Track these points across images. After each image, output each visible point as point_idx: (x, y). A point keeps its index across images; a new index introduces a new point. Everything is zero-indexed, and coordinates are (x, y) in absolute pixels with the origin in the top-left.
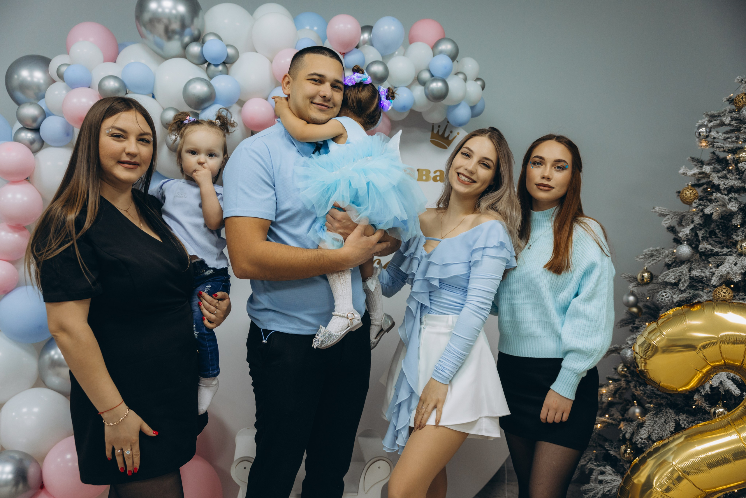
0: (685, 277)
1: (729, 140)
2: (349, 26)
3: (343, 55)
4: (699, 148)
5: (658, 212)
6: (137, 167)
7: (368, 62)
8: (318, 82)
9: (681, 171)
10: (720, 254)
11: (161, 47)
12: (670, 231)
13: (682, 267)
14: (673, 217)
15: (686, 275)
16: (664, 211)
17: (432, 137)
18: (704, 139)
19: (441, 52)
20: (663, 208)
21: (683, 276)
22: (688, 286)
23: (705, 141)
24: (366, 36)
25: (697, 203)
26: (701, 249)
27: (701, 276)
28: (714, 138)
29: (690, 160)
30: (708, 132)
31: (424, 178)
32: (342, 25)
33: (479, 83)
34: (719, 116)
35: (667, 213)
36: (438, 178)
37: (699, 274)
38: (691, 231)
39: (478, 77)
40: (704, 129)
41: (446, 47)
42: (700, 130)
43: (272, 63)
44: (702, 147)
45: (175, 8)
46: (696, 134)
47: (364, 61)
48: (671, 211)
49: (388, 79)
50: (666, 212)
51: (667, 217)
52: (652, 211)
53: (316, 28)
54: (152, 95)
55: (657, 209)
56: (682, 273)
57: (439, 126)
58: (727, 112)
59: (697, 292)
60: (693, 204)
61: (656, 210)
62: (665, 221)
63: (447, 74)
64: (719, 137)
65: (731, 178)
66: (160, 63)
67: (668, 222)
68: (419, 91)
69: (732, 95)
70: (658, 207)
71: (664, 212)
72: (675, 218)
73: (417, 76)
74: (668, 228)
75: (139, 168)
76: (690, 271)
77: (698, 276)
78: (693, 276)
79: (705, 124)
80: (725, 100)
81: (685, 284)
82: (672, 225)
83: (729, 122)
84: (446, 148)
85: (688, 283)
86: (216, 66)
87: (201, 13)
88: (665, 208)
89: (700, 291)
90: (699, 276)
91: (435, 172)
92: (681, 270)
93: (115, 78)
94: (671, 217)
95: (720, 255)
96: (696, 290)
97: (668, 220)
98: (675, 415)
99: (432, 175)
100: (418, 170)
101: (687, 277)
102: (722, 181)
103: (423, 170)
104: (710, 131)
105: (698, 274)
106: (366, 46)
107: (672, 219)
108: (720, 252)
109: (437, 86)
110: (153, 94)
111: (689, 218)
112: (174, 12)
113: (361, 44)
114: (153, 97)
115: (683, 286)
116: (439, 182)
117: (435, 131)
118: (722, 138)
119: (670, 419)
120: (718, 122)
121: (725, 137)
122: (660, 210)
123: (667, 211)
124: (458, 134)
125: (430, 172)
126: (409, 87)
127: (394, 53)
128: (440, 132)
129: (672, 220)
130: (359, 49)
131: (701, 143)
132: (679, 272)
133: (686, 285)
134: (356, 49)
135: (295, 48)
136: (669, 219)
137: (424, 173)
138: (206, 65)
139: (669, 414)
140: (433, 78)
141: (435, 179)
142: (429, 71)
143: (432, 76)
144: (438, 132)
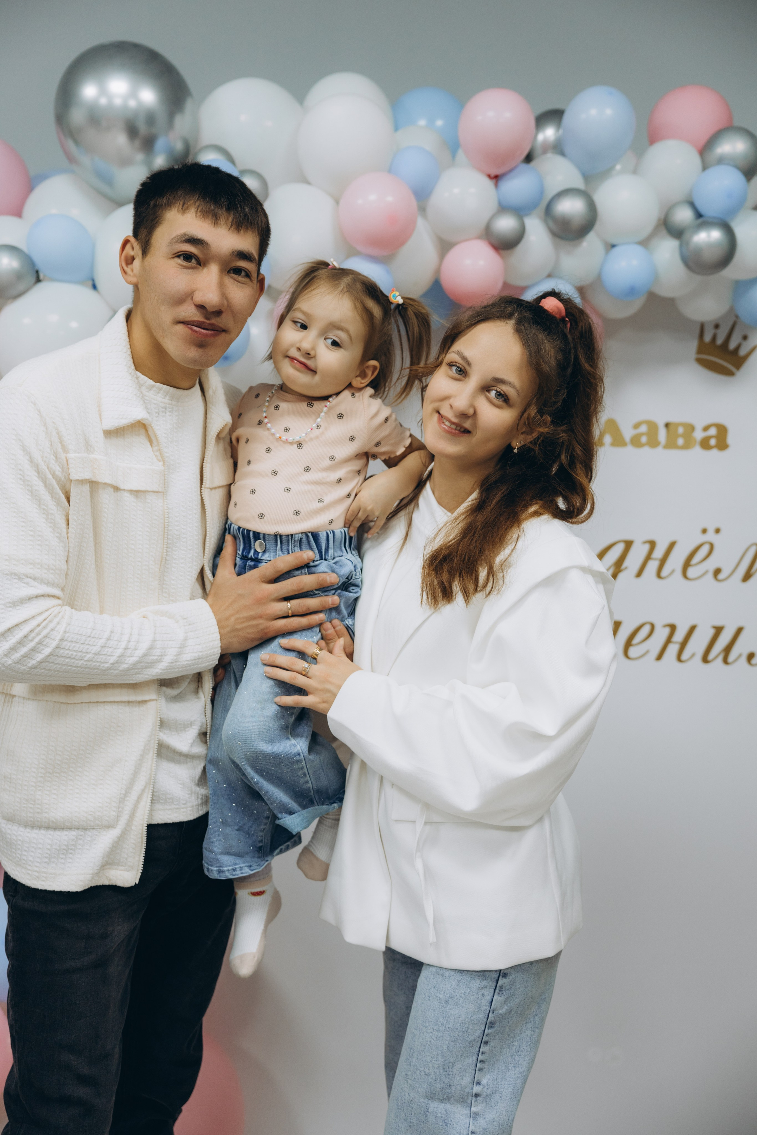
2: (507, 115)
3: (494, 181)
7: (551, 191)
11: (109, 181)
17: (700, 351)
19: (721, 161)
24: (549, 133)
31: (680, 441)
32: (491, 114)
36: (713, 442)
41: (734, 147)
43: (337, 202)
45: (133, 94)
47: (542, 192)
49: (597, 227)
53: (439, 123)
54: (91, 283)
57: (717, 327)
66: (107, 213)
68: (667, 251)
73: (662, 217)
87: (189, 105)
91: (706, 429)
93: (12, 249)
99: (699, 435)
100: (667, 425)
103: (678, 425)
106: (549, 155)
109: (708, 238)
110: (93, 280)
112: (132, 103)
113: (538, 151)
114: (94, 287)
116: (715, 452)
117: (708, 338)
125: (692, 428)
126: (645, 243)
127: (612, 168)
128: (718, 338)
130: (533, 164)
134: (525, 166)
135: (390, 171)
137: (681, 430)
140: (700, 220)
141: (705, 444)
142: (692, 205)
143: (699, 215)
144: (714, 338)
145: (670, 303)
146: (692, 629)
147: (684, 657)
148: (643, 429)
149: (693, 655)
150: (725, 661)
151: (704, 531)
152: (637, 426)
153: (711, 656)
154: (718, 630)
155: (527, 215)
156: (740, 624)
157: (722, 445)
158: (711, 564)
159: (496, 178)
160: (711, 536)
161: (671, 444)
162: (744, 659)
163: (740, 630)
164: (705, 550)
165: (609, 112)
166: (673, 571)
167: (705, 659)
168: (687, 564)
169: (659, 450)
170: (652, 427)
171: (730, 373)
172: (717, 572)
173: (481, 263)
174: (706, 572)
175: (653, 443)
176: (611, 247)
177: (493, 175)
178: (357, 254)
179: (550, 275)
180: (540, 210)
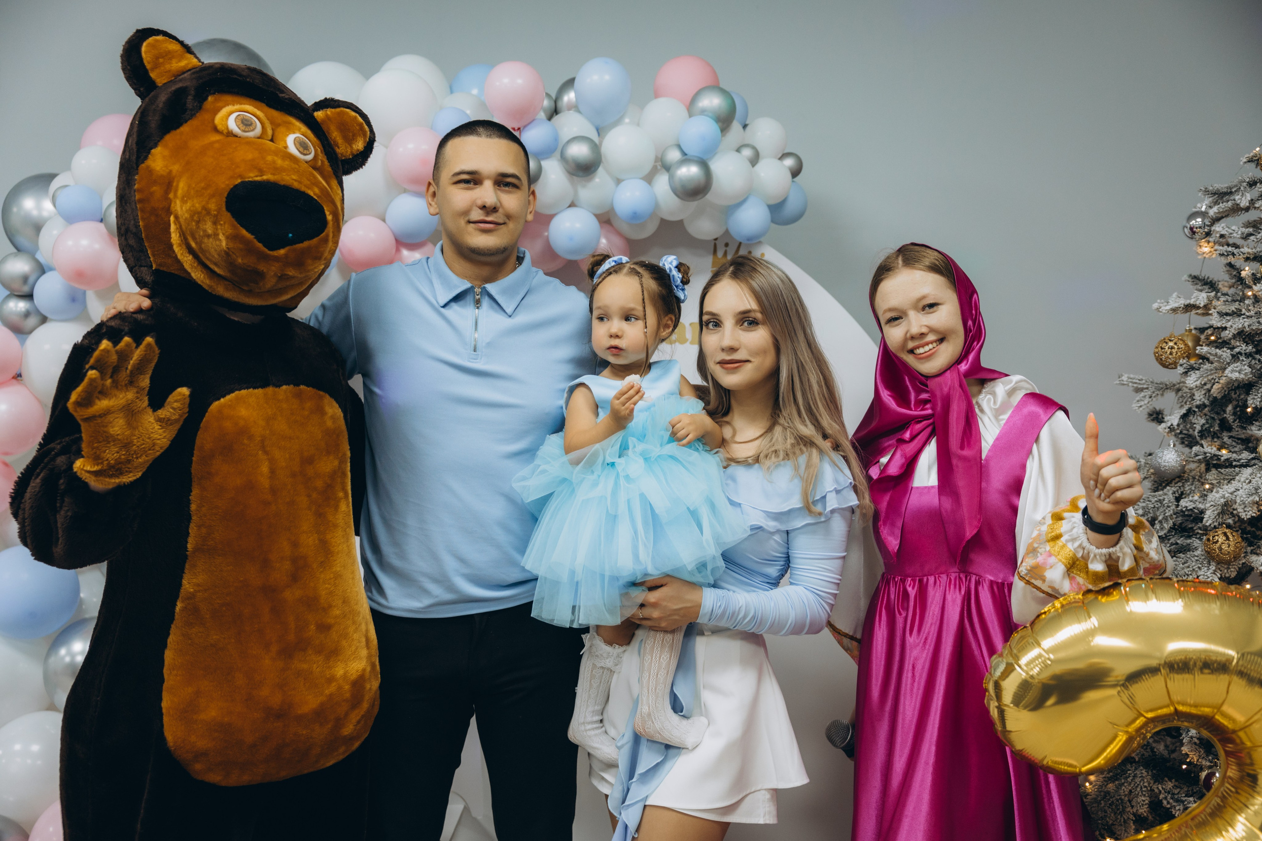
0: (1167, 511)
1: (1252, 238)
2: (520, 81)
3: (519, 132)
4: (1200, 257)
5: (1128, 385)
7: (565, 138)
8: (472, 183)
9: (1155, 306)
10: (1234, 463)
12: (1153, 420)
13: (1165, 490)
14: (1154, 392)
15: (1169, 507)
16: (1137, 381)
18: (1204, 238)
19: (703, 112)
20: (1137, 377)
21: (1161, 510)
22: (1172, 528)
23: (1209, 242)
25: (1185, 365)
26: (1196, 455)
27: (1198, 509)
28: (1222, 236)
29: (1189, 281)
30: (1208, 226)
32: (506, 80)
33: (789, 162)
34: (1231, 193)
35: (1145, 386)
37: (1194, 506)
38: (1181, 420)
39: (786, 151)
40: (1199, 220)
41: (712, 102)
42: (1191, 223)
44: (1205, 255)
46: (1185, 232)
47: (556, 139)
48: (1152, 382)
50: (1144, 384)
51: (1142, 394)
52: (1115, 383)
55: (1125, 378)
56: (1161, 503)
57: (727, 245)
58: (1245, 184)
59: (1189, 541)
60: (1179, 368)
61: (1123, 381)
62: (1138, 401)
63: (713, 149)
64: (1231, 234)
65: (1247, 314)
67: (1142, 403)
68: (662, 184)
69: (1258, 149)
70: (1126, 376)
71: (1139, 384)
72: (1158, 394)
73: (659, 156)
74: (1150, 415)
76: (1178, 499)
77: (1191, 509)
78: (1182, 510)
79: (1203, 209)
80: (1245, 160)
81: (1165, 525)
82: (1158, 409)
83: (1248, 204)
85: (1171, 523)
88: (1141, 377)
89: (1194, 539)
90: (1194, 508)
92: (1161, 498)
94: (1149, 393)
95: (1236, 466)
96: (1189, 537)
97: (1143, 399)
98: (1152, 782)
101: (1169, 511)
102: (1229, 321)
104: (1213, 224)
105: (1191, 506)
106: (571, 112)
107: (1151, 397)
108: (1235, 461)
109: (690, 172)
111: (1185, 395)
113: (561, 109)
115: (1162, 529)
117: (720, 254)
118: (1239, 236)
119: (1139, 789)
120: (1230, 204)
121: (1243, 234)
122: (1130, 380)
123: (1144, 381)
126: (647, 178)
127: (620, 120)
128: (728, 253)
129: (1150, 399)
130: (555, 118)
131: (1200, 246)
132: (1156, 501)
133: (1167, 526)
136: (1145, 397)
139: (1138, 780)
140: (684, 158)
142: (679, 147)
143: (684, 154)
144: (725, 254)
145: (678, 226)
155: (544, 159)
165: (607, 77)
176: (618, 181)
177: (516, 129)
178: (405, 191)
179: (572, 205)
180: (557, 154)
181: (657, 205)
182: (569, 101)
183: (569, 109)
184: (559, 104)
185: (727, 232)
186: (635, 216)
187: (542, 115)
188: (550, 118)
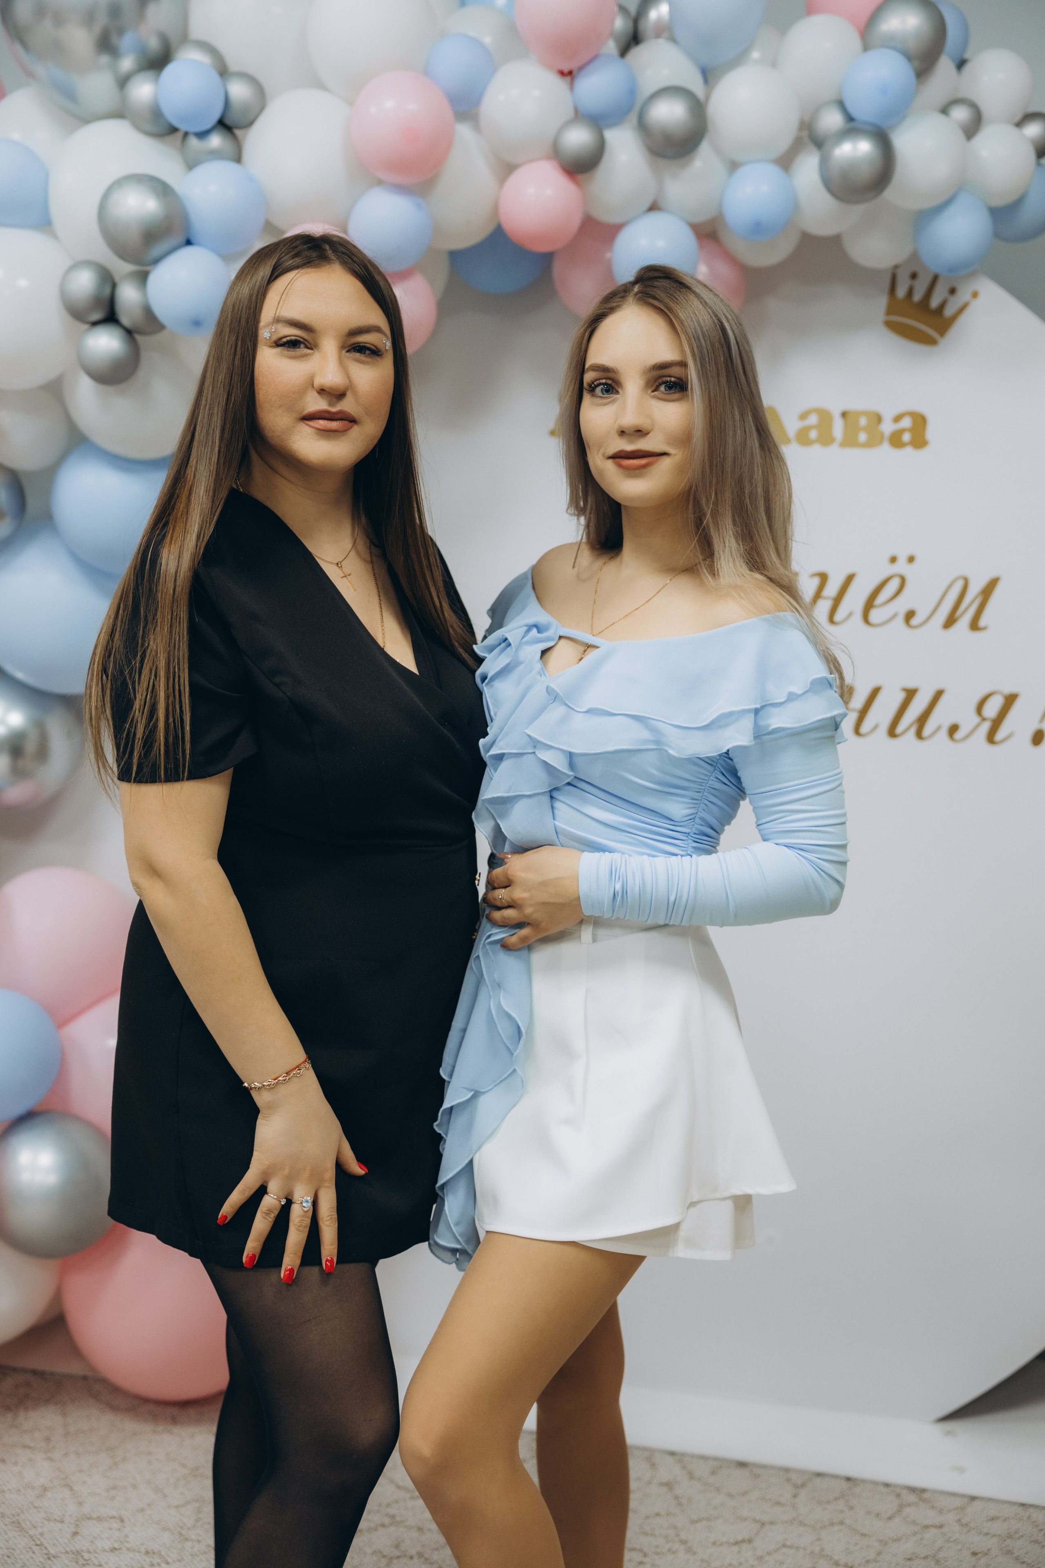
3: (568, 79)
6: (352, 427)
7: (646, 91)
17: (890, 311)
19: (887, 41)
31: (863, 437)
33: (1035, 130)
36: (906, 437)
41: (906, 22)
57: (914, 276)
68: (809, 171)
73: (806, 124)
75: (356, 429)
84: (932, 342)
86: (202, 135)
91: (897, 419)
99: (887, 427)
100: (844, 415)
103: (858, 414)
109: (857, 151)
110: (47, 221)
113: (647, 31)
116: (909, 451)
117: (901, 292)
124: (975, 295)
125: (879, 419)
126: (783, 162)
128: (915, 292)
130: (630, 53)
137: (863, 421)
138: (179, 135)
140: (850, 125)
141: (896, 441)
142: (842, 105)
143: (850, 118)
144: (910, 292)
145: (833, 244)
146: (876, 692)
147: (864, 729)
148: (813, 419)
149: (876, 727)
150: (919, 735)
151: (893, 560)
152: (804, 416)
153: (899, 729)
154: (910, 694)
155: (608, 126)
156: (939, 686)
157: (919, 441)
158: (902, 605)
159: (568, 75)
160: (901, 567)
161: (850, 441)
162: (944, 733)
163: (939, 694)
164: (894, 585)
166: (850, 614)
167: (892, 733)
168: (869, 605)
169: (834, 449)
170: (825, 417)
171: (931, 341)
172: (910, 615)
173: (548, 192)
174: (895, 616)
175: (826, 439)
176: (734, 166)
177: (566, 71)
178: (380, 183)
179: (654, 207)
180: (633, 118)
181: (795, 207)
182: (659, 20)
183: (658, 36)
184: (642, 26)
185: (915, 256)
186: (758, 228)
187: (611, 47)
188: (624, 52)
